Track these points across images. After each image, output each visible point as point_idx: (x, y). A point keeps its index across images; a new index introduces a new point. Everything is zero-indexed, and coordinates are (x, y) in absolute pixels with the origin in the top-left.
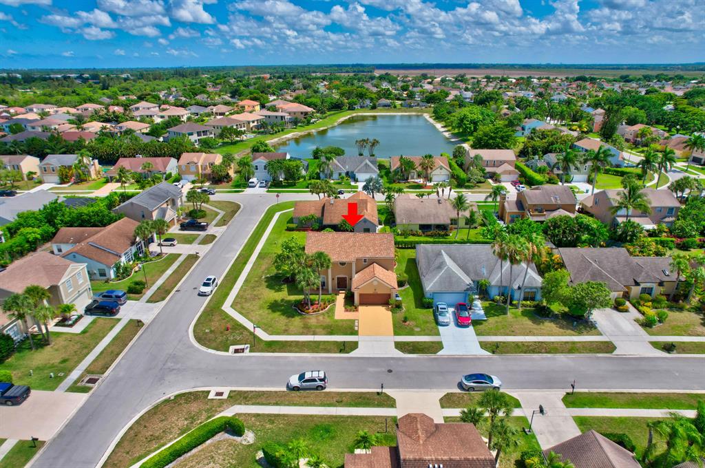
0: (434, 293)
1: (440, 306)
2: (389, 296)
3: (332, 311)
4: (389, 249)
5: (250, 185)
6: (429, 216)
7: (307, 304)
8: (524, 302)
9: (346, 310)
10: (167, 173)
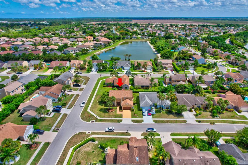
0: (142, 107)
1: (144, 111)
2: (131, 108)
3: (116, 111)
4: (131, 95)
5: (92, 71)
6: (144, 83)
7: (110, 110)
8: (166, 109)
9: (120, 111)
10: (67, 66)
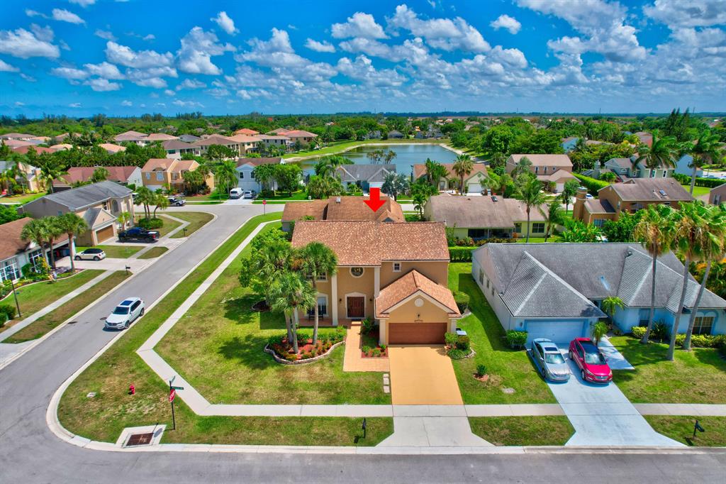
0: (527, 321)
2: (444, 327)
3: (338, 357)
5: (232, 195)
9: (365, 355)
10: (129, 184)
